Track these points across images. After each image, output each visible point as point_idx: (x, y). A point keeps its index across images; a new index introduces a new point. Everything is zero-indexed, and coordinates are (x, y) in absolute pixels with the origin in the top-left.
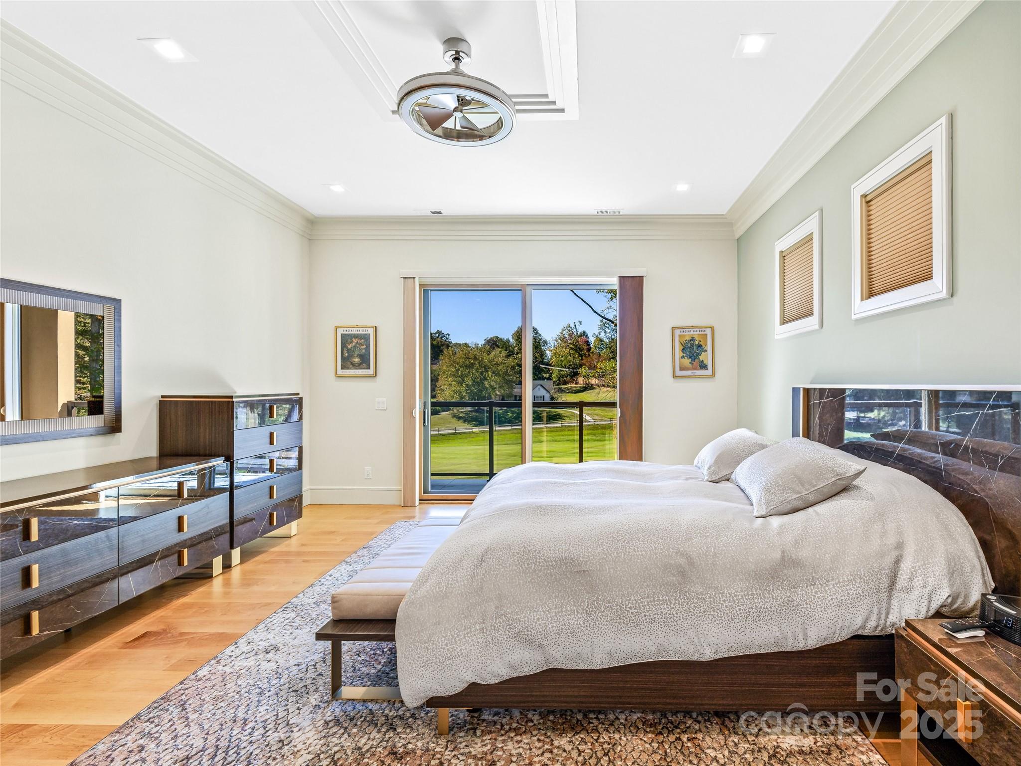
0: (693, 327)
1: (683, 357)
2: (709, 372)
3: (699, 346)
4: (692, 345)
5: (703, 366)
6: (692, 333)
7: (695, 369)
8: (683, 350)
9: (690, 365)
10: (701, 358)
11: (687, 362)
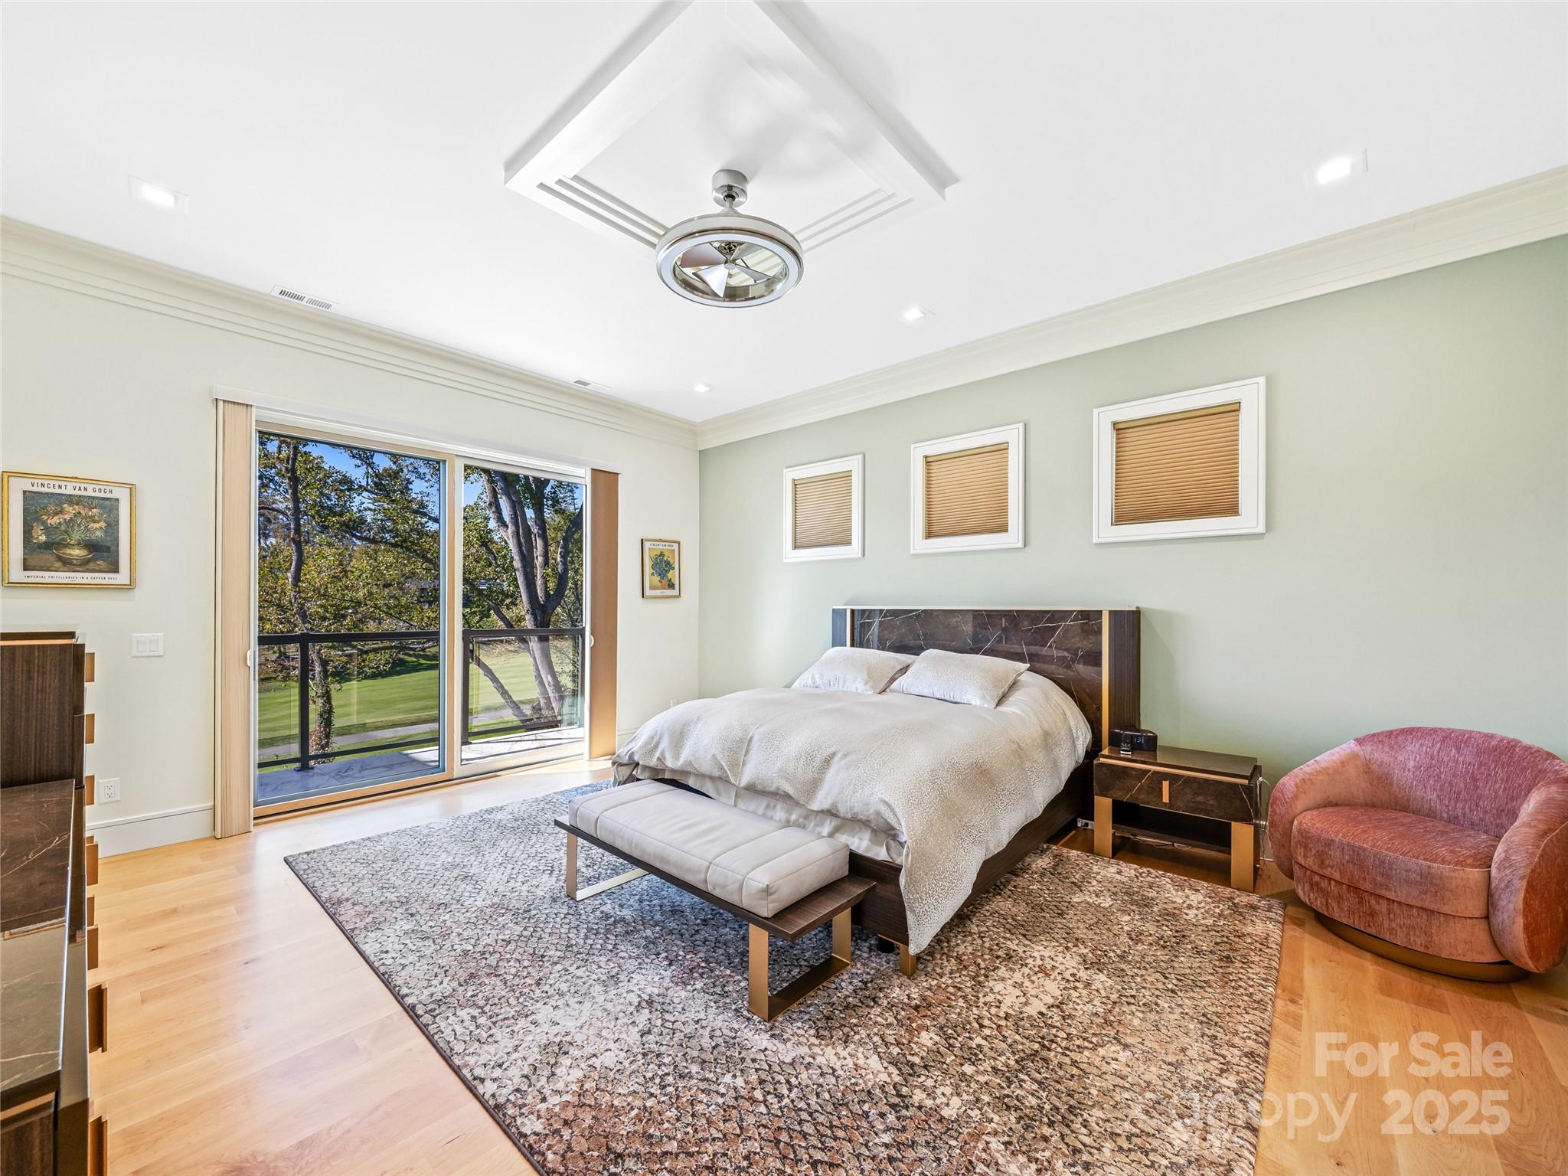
0: (660, 540)
1: (653, 574)
2: (675, 592)
3: (668, 563)
4: (661, 561)
5: (671, 586)
6: (661, 547)
7: (664, 588)
8: (653, 567)
9: (659, 584)
10: (670, 575)
11: (657, 579)
